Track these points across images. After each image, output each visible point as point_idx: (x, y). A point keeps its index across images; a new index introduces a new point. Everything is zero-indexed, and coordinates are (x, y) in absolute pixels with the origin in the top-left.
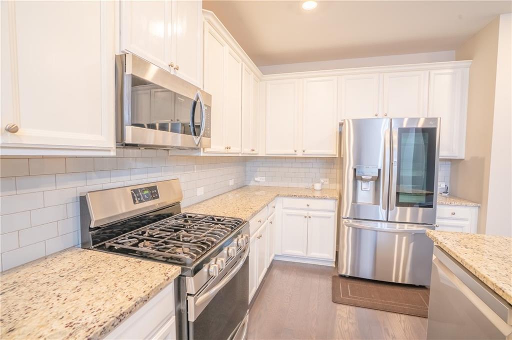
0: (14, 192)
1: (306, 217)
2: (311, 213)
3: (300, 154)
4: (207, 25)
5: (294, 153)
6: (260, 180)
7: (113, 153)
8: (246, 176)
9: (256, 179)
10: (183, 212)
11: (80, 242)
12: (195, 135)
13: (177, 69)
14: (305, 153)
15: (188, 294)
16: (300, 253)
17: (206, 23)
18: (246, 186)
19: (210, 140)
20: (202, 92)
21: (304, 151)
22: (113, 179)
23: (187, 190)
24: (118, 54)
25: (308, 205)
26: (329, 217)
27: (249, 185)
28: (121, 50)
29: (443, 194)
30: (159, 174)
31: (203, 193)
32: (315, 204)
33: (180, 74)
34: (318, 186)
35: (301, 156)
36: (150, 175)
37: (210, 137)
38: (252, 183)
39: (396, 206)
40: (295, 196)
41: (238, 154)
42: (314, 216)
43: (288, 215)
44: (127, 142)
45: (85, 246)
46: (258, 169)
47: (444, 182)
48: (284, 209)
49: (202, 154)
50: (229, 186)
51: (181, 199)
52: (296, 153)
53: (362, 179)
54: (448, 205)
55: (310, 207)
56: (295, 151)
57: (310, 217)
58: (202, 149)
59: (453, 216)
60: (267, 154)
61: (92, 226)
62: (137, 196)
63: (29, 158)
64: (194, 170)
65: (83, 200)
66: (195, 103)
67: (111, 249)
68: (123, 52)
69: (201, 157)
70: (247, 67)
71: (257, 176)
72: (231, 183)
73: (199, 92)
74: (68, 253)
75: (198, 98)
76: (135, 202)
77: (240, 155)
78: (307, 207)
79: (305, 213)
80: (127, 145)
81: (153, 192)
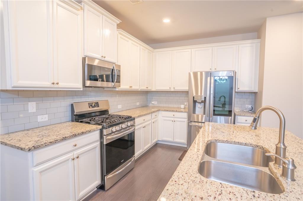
0: (53, 101)
1: (173, 121)
2: (175, 119)
3: (172, 90)
4: (120, 36)
5: (169, 89)
6: (154, 103)
7: (82, 89)
8: (147, 101)
9: (152, 103)
10: (109, 114)
11: (71, 120)
12: (113, 82)
13: (105, 57)
14: (175, 89)
15: (104, 135)
16: (170, 139)
17: (119, 34)
18: (147, 106)
19: (120, 84)
20: (116, 65)
21: (174, 88)
22: (82, 99)
23: (113, 105)
24: (83, 57)
25: (174, 115)
26: (184, 122)
27: (149, 105)
28: (85, 55)
29: (249, 111)
30: (100, 98)
31: (121, 107)
32: (177, 114)
33: (106, 59)
34: (182, 106)
35: (173, 90)
36: (96, 98)
37: (120, 83)
38: (151, 105)
39: (213, 115)
40: (168, 111)
41: (138, 89)
42: (177, 121)
43: (164, 120)
44: (86, 86)
45: (72, 121)
46: (154, 97)
47: (251, 104)
48: (163, 117)
49: (117, 90)
50: (136, 105)
51: (109, 108)
52: (171, 89)
53: (197, 102)
54: (243, 116)
55: (175, 116)
56: (170, 88)
57: (175, 121)
58: (117, 88)
59: (246, 122)
60: (156, 90)
61: (75, 114)
62: (90, 105)
63: (57, 91)
64: (116, 97)
65: (72, 105)
66: (113, 70)
67: (81, 122)
68: (85, 56)
69: (116, 91)
70: (143, 47)
71: (153, 101)
72: (138, 104)
73: (114, 65)
74: (67, 122)
75: (114, 68)
76: (89, 107)
77: (139, 90)
78: (173, 116)
79: (173, 119)
80: (86, 87)
81: (97, 104)
